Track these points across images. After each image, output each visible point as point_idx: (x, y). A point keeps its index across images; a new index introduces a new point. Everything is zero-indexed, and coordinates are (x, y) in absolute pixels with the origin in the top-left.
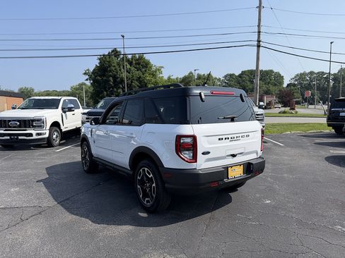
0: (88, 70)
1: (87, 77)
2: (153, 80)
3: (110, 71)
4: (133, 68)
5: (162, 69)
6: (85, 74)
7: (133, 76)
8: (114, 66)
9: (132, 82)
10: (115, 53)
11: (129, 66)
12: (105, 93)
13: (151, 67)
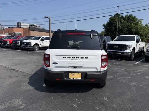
0: (105, 24)
1: (104, 27)
2: (135, 27)
3: (114, 24)
4: (125, 22)
5: (142, 21)
6: (103, 26)
7: (124, 25)
8: (116, 21)
9: (123, 28)
10: (117, 15)
11: (123, 21)
12: (110, 34)
13: (136, 20)
